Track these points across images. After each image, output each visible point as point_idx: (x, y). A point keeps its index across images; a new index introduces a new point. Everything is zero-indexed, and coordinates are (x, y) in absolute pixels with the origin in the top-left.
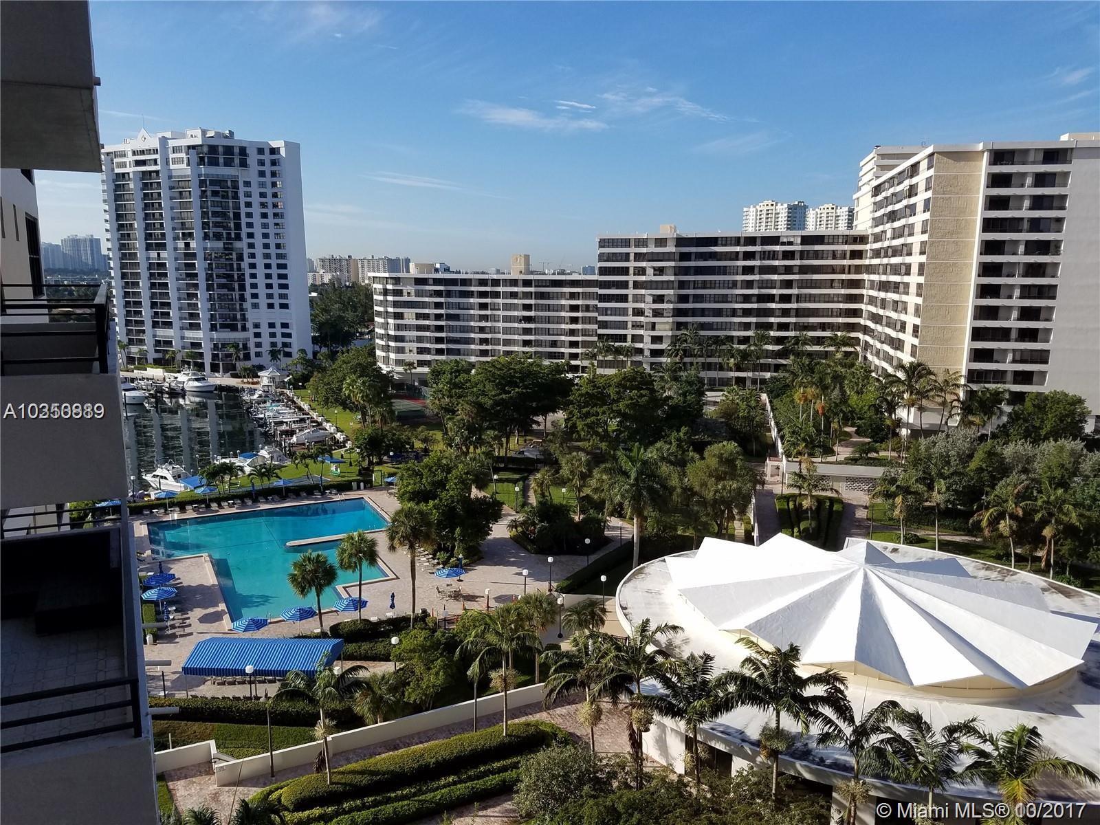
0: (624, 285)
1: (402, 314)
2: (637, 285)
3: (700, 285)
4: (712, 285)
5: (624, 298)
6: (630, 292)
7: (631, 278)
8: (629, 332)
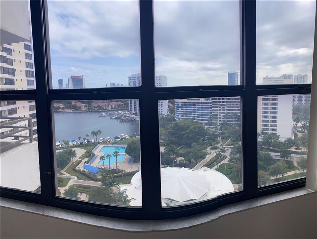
0: (217, 105)
2: (219, 105)
5: (217, 107)
6: (218, 106)
7: (218, 103)
8: (218, 114)
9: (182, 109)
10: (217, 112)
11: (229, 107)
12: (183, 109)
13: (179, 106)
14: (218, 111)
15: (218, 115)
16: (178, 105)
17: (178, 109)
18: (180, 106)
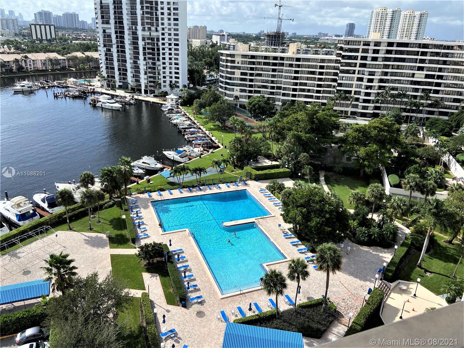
0: (354, 65)
1: (234, 72)
2: (361, 65)
3: (395, 67)
4: (402, 67)
5: (353, 72)
6: (357, 69)
7: (359, 62)
8: (353, 89)
9: (242, 74)
10: (351, 86)
11: (386, 74)
12: (245, 74)
13: (236, 65)
14: (355, 82)
15: (353, 92)
16: (234, 62)
17: (233, 73)
18: (240, 65)
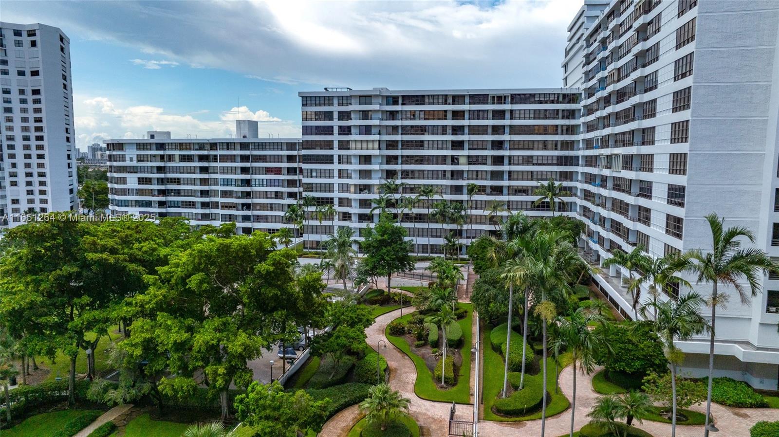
0: (329, 145)
2: (342, 145)
5: (329, 159)
6: (335, 152)
7: (336, 138)
8: (336, 195)
9: (141, 181)
10: (329, 188)
12: (148, 181)
14: (336, 181)
15: (336, 202)
16: (123, 158)
18: (135, 163)
